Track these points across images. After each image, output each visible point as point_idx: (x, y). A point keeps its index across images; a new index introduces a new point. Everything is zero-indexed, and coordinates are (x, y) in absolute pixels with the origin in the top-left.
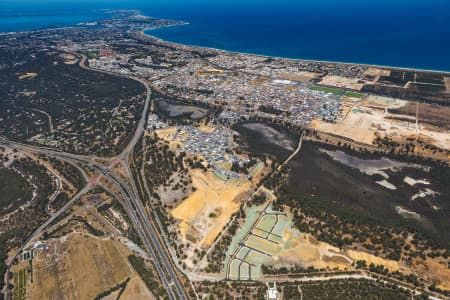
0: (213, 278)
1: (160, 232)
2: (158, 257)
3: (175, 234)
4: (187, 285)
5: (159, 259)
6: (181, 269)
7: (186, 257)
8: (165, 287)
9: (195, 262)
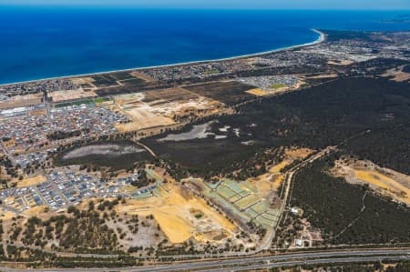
0: (270, 235)
1: (200, 258)
2: (231, 266)
3: (209, 246)
4: (272, 252)
5: (235, 265)
6: (253, 252)
7: (241, 246)
8: (271, 267)
9: (250, 241)
